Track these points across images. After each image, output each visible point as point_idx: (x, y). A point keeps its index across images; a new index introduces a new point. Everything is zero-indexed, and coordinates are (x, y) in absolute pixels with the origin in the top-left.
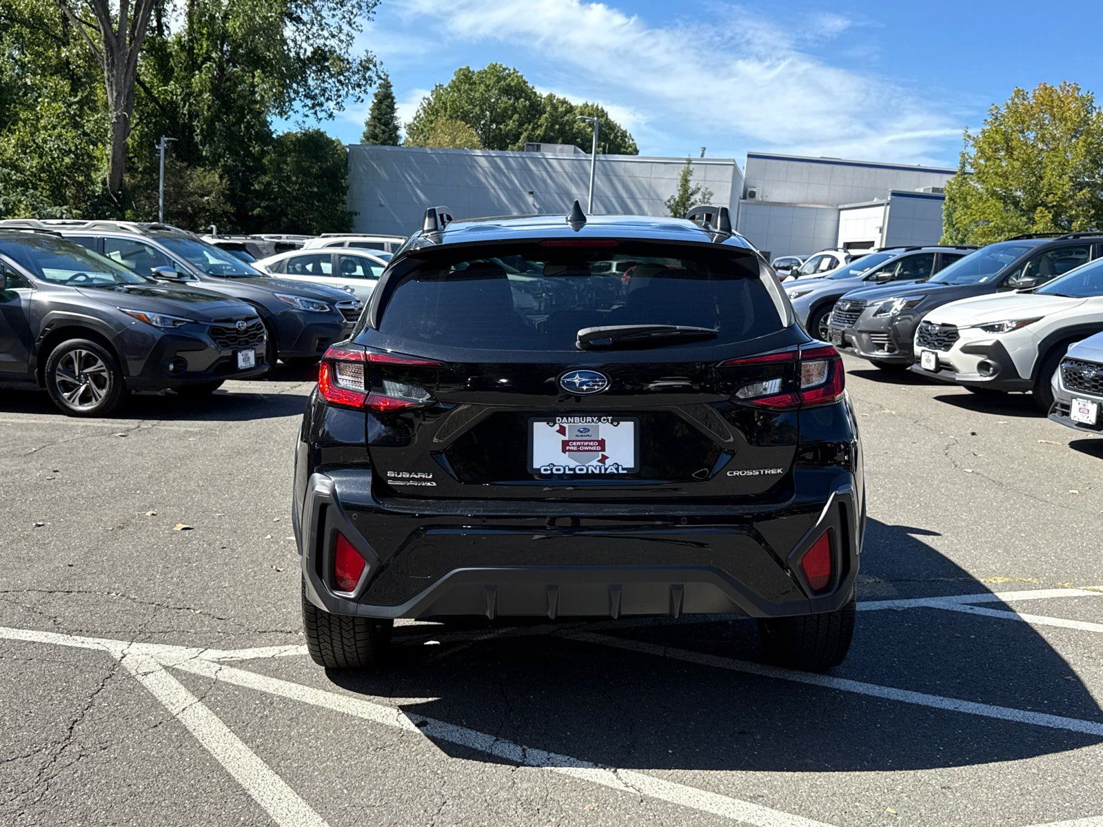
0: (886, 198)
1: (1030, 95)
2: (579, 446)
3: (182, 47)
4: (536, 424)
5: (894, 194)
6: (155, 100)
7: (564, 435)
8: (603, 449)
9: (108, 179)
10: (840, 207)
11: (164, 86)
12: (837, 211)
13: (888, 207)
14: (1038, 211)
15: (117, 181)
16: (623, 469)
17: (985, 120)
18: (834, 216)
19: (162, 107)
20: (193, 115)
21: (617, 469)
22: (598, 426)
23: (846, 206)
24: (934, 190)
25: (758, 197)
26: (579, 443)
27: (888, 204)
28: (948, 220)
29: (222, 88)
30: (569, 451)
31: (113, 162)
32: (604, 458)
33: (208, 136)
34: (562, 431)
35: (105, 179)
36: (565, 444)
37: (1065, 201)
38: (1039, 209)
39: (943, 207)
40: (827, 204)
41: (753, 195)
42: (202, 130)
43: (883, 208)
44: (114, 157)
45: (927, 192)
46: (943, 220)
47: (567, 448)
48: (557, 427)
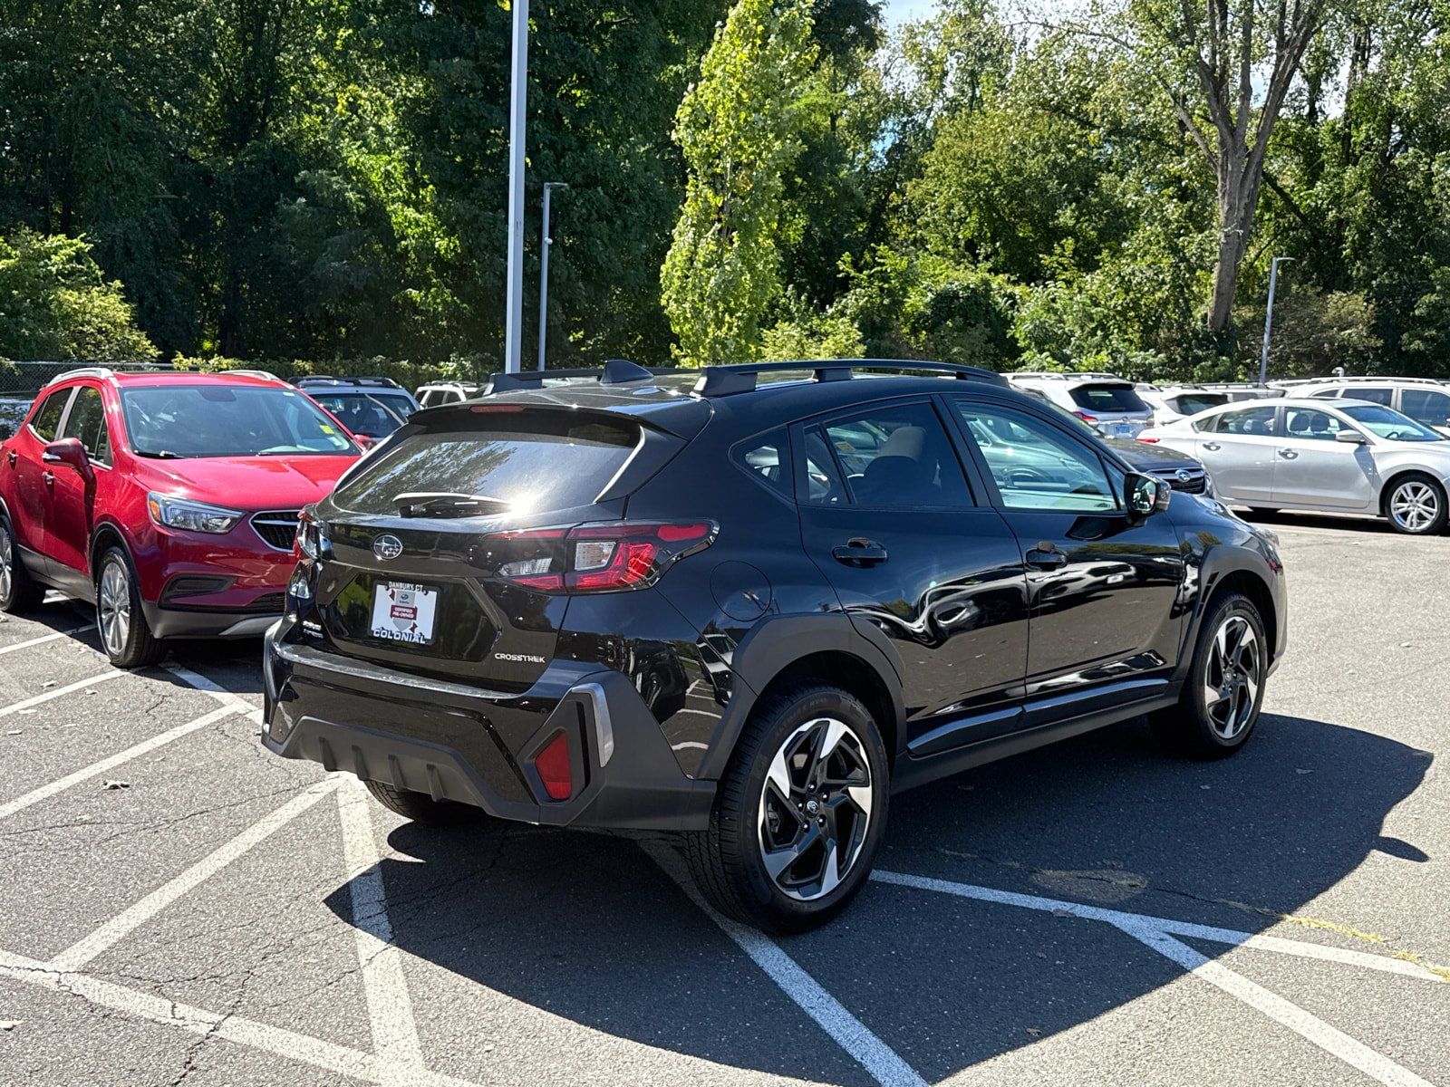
3: (1336, 138)
6: (1295, 209)
9: (1209, 315)
11: (1308, 189)
15: (1222, 316)
19: (1303, 217)
20: (1341, 223)
29: (1385, 184)
31: (1218, 292)
33: (1360, 250)
35: (1206, 315)
42: (1353, 241)
44: (1219, 287)
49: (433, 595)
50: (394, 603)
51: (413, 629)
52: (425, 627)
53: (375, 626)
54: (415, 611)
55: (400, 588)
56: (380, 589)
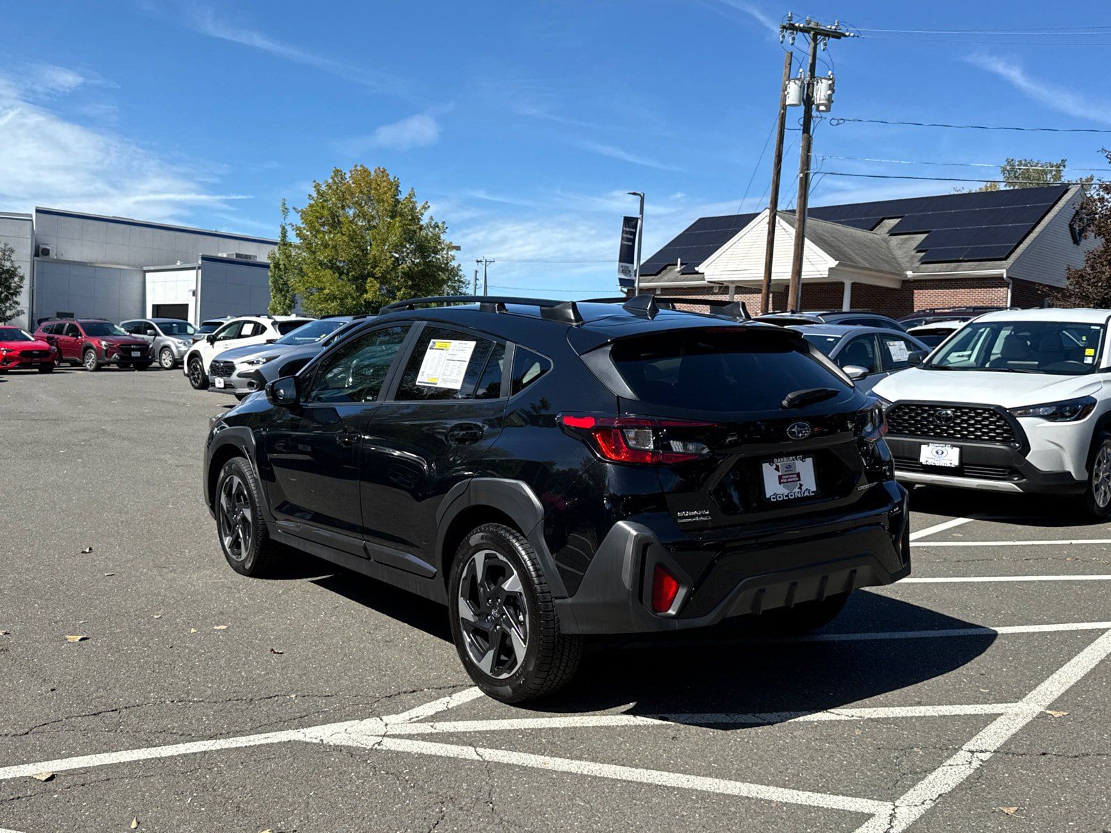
0: (197, 261)
1: (348, 176)
2: (787, 479)
4: (763, 465)
5: (204, 258)
7: (779, 471)
8: (800, 480)
10: (145, 268)
12: (142, 274)
13: (200, 271)
14: (368, 281)
16: (812, 492)
17: (310, 195)
18: (138, 278)
21: (809, 492)
22: (795, 463)
23: (152, 268)
24: (237, 255)
25: (53, 255)
26: (787, 477)
27: (199, 268)
28: (275, 286)
30: (783, 483)
32: (801, 485)
34: (777, 469)
36: (780, 477)
37: (388, 273)
38: (369, 279)
39: (270, 274)
40: (128, 265)
41: (46, 252)
43: (194, 271)
45: (231, 257)
46: (269, 287)
47: (782, 481)
48: (774, 466)
49: (809, 461)
50: (780, 474)
51: (800, 488)
52: (809, 483)
53: (769, 494)
54: (798, 475)
55: (782, 462)
56: (766, 466)
